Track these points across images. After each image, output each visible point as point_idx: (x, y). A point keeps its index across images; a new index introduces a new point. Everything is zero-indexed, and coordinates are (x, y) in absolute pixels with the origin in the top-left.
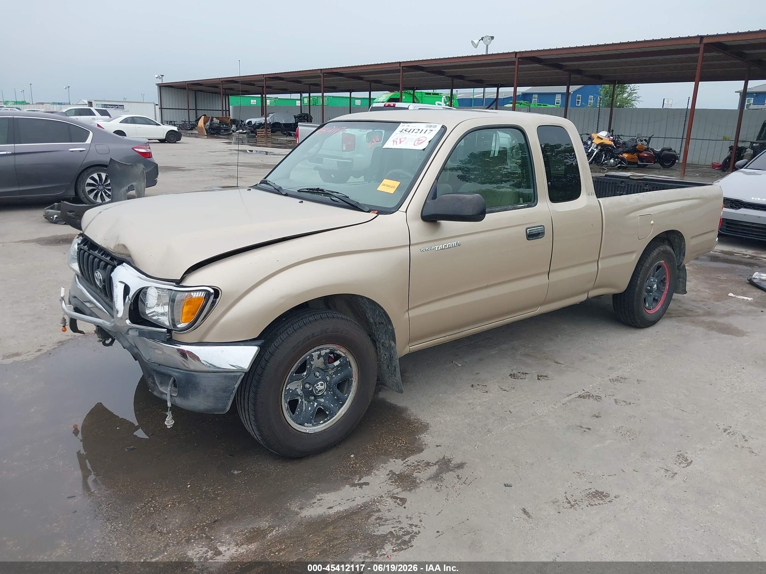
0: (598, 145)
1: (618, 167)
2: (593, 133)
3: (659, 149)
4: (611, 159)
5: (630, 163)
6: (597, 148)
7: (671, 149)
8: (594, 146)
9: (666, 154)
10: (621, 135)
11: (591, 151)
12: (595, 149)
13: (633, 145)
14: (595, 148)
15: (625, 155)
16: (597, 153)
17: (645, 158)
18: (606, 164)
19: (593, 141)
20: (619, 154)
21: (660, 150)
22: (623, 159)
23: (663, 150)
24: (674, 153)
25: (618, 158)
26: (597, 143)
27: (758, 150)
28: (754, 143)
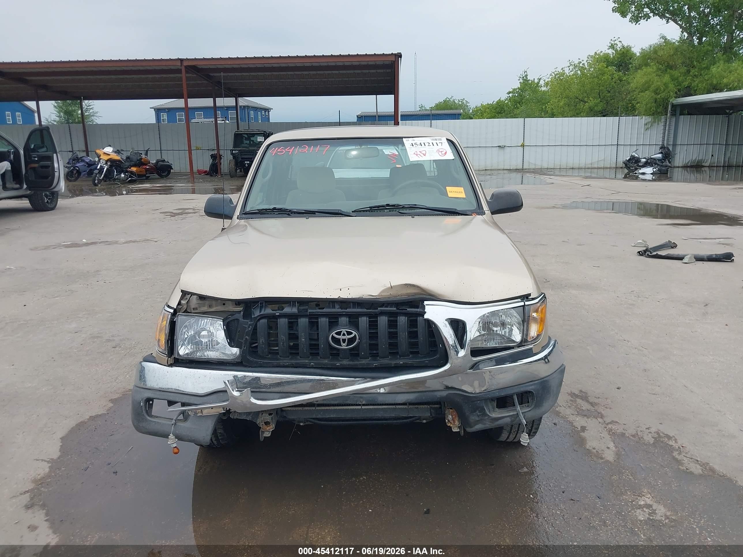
0: (107, 161)
1: (128, 181)
2: (96, 150)
3: (154, 161)
4: (121, 174)
5: (140, 176)
6: (106, 164)
7: (164, 160)
8: (103, 162)
9: (162, 165)
10: (122, 150)
11: (100, 167)
12: (105, 166)
13: (139, 159)
14: (104, 164)
15: (134, 169)
16: (107, 169)
17: (148, 170)
18: (117, 179)
19: (101, 158)
20: (128, 168)
21: (155, 162)
22: (132, 173)
23: (158, 161)
24: (168, 164)
25: (127, 172)
26: (106, 160)
27: (239, 156)
28: (233, 150)
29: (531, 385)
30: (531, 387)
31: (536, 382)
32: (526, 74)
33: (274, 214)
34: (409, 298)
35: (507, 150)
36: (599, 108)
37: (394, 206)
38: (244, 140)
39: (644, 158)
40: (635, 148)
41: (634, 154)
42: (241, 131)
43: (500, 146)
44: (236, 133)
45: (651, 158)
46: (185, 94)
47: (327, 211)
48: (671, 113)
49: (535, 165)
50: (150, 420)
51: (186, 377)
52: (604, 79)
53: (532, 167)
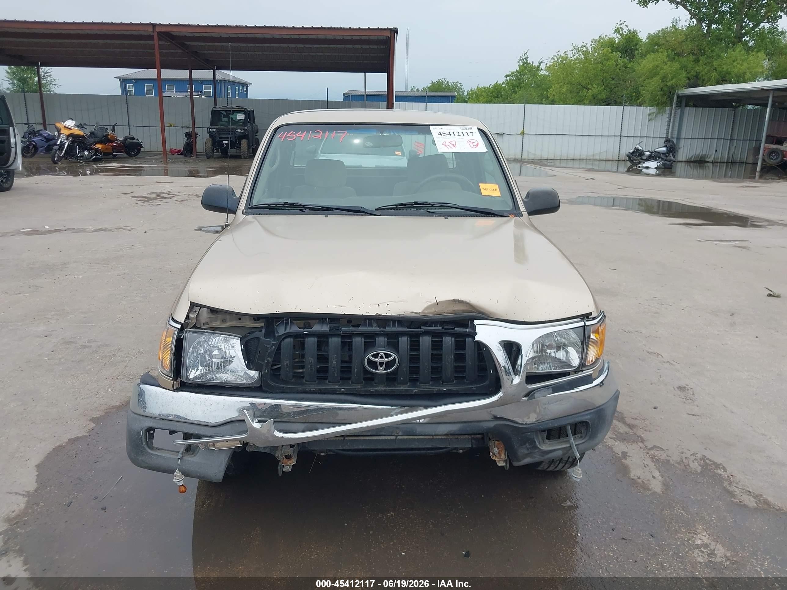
0: (68, 136)
1: (93, 160)
2: (56, 122)
3: (121, 138)
4: (84, 151)
5: (106, 154)
6: (67, 139)
7: (133, 138)
8: (63, 137)
9: (131, 143)
10: (86, 125)
11: (60, 143)
12: (66, 141)
13: (104, 135)
14: (65, 140)
15: (99, 146)
16: (68, 145)
17: (115, 148)
18: (80, 157)
19: (61, 132)
20: (92, 144)
21: (123, 138)
22: (97, 150)
23: (126, 139)
24: (138, 141)
25: (91, 149)
26: (67, 134)
27: (217, 135)
28: (210, 128)
29: (587, 415)
30: (587, 417)
31: (592, 411)
32: (526, 56)
33: (285, 209)
34: (456, 316)
35: (506, 138)
36: (603, 96)
37: (422, 204)
38: (222, 118)
39: (648, 151)
40: (638, 141)
41: (638, 146)
42: (220, 108)
43: (499, 133)
44: (214, 109)
45: (655, 152)
46: (158, 64)
47: (347, 208)
48: (677, 104)
49: (535, 154)
50: (152, 454)
51: (195, 404)
52: (608, 65)
53: (532, 157)
